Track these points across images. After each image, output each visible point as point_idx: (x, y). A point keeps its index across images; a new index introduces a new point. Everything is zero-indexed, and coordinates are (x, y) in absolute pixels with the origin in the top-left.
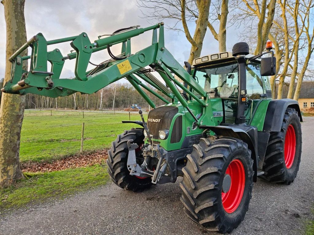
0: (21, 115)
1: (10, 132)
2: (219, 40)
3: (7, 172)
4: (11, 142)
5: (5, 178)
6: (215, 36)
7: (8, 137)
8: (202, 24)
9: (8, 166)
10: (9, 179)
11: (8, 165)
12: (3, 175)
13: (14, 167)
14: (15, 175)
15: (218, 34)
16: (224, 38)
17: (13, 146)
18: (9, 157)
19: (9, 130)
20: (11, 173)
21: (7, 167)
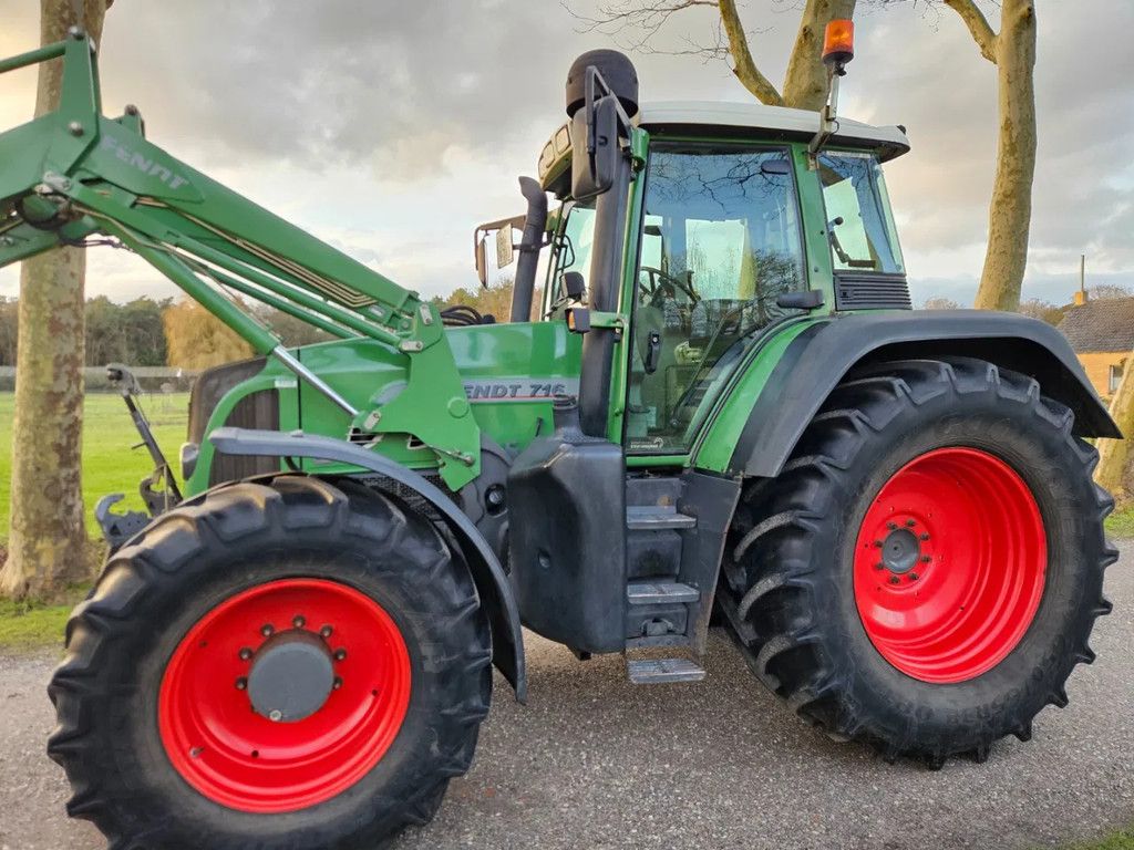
0: (63, 393)
1: (35, 442)
2: (998, 60)
3: (37, 557)
4: (38, 469)
5: (31, 572)
6: (983, 46)
7: (30, 456)
8: (826, 5)
9: (37, 539)
10: (41, 576)
11: (37, 536)
12: (26, 564)
13: (55, 544)
14: (63, 567)
15: (996, 34)
16: (1022, 50)
17: (46, 484)
18: (38, 513)
19: (31, 434)
20: (47, 560)
21: (35, 543)
